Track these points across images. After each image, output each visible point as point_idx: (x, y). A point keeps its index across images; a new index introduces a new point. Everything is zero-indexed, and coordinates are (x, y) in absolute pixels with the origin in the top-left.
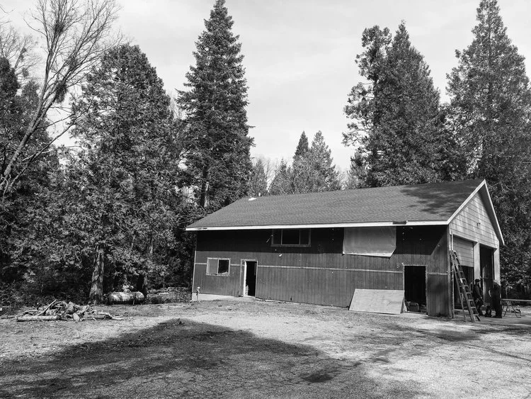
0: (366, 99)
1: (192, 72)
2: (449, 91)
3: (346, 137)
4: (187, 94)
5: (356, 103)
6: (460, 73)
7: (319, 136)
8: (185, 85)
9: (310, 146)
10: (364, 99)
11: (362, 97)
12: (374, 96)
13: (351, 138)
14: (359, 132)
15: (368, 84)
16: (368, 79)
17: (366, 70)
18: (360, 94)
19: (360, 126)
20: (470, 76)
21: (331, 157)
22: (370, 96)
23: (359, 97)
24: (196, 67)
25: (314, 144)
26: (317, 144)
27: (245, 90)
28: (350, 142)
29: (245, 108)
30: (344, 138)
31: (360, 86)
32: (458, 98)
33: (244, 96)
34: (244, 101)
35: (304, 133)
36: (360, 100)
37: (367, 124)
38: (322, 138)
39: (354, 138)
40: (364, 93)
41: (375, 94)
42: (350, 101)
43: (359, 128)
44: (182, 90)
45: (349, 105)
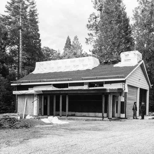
0: (97, 20)
1: (8, 5)
2: (133, 19)
3: (87, 40)
4: (7, 17)
5: (92, 23)
6: (138, 10)
7: (76, 38)
8: (5, 11)
9: (72, 43)
10: (96, 21)
11: (95, 20)
12: (100, 19)
13: (90, 40)
14: (94, 37)
15: (98, 13)
16: (98, 10)
17: (97, 6)
18: (94, 18)
19: (94, 34)
20: (143, 11)
21: (82, 49)
22: (99, 19)
23: (93, 20)
24: (10, 2)
25: (73, 42)
26: (75, 42)
27: (36, 15)
28: (89, 42)
29: (38, 24)
30: (86, 40)
31: (93, 14)
32: (137, 22)
33: (37, 18)
34: (37, 21)
35: (68, 36)
36: (94, 21)
37: (97, 33)
38: (78, 40)
39: (91, 40)
40: (96, 18)
41: (101, 18)
42: (89, 22)
43: (94, 35)
44: (4, 15)
45: (89, 24)
